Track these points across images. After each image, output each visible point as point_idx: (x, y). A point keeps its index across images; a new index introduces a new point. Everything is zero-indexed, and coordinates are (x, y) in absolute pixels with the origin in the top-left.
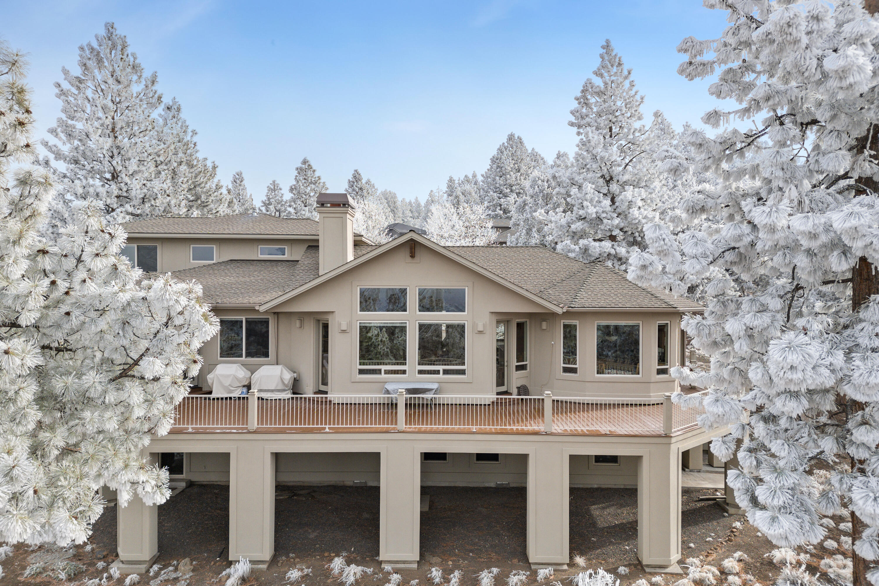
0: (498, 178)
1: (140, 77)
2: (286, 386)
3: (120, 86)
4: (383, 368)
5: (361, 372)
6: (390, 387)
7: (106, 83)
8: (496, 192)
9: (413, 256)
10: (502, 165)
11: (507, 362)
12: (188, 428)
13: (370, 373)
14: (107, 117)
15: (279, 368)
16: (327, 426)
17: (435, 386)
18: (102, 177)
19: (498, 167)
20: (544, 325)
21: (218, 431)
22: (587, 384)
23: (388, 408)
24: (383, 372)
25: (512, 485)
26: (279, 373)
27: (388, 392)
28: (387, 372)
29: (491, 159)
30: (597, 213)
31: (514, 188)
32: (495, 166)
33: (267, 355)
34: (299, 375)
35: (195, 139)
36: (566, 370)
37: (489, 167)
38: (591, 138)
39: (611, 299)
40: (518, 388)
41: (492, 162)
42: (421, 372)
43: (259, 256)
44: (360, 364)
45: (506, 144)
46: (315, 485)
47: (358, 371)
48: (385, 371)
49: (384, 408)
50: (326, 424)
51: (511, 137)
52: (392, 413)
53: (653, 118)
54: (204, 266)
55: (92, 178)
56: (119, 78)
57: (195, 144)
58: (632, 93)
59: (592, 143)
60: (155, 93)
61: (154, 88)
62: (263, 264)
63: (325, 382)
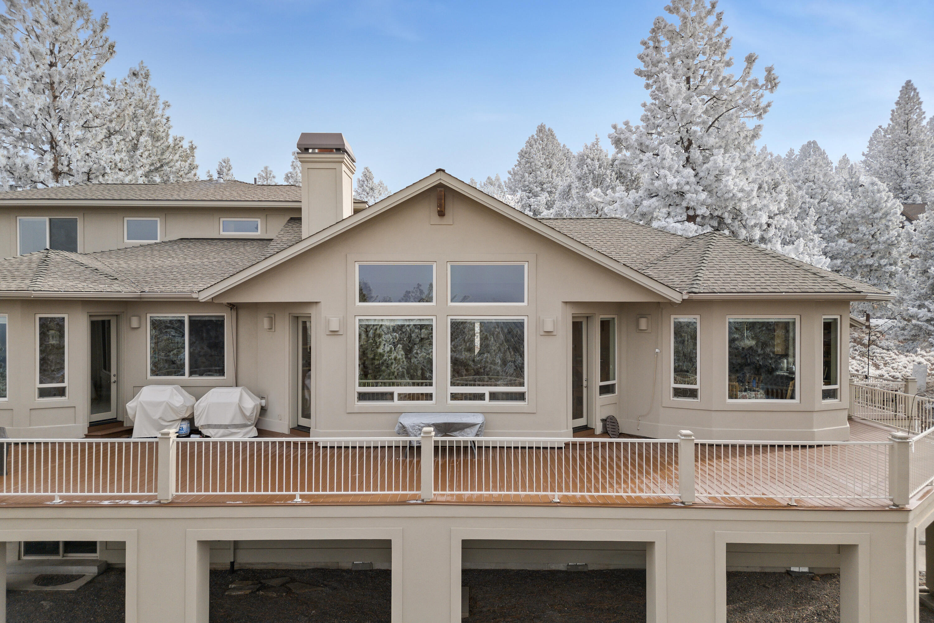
0: (527, 175)
1: (87, 21)
2: (249, 419)
3: (57, 27)
4: (397, 390)
5: (362, 397)
6: (407, 421)
7: (38, 22)
8: (525, 191)
9: (441, 214)
10: (532, 160)
11: (587, 380)
12: (52, 498)
13: (378, 399)
14: (38, 66)
15: (238, 390)
16: (298, 493)
17: (478, 419)
18: (37, 147)
19: (527, 162)
20: (643, 324)
21: (106, 503)
22: (713, 413)
23: (405, 456)
24: (396, 396)
25: (591, 568)
26: (236, 400)
27: (404, 431)
28: (404, 397)
29: (519, 153)
30: (678, 184)
31: (545, 186)
32: (523, 161)
33: (221, 372)
34: (267, 403)
35: (168, 113)
36: (678, 393)
37: (517, 163)
38: (669, 86)
39: (752, 280)
40: (604, 421)
41: (520, 157)
42: (454, 397)
43: (222, 233)
44: (360, 385)
45: (536, 137)
46: (295, 568)
47: (356, 395)
48: (399, 395)
49: (397, 455)
50: (295, 490)
51: (541, 129)
52: (411, 462)
53: (746, 64)
54: (141, 246)
55: (24, 148)
56: (56, 18)
57: (168, 119)
58: (719, 30)
59: (671, 93)
60: (106, 41)
61: (104, 34)
62: (226, 243)
63: (306, 414)
